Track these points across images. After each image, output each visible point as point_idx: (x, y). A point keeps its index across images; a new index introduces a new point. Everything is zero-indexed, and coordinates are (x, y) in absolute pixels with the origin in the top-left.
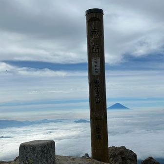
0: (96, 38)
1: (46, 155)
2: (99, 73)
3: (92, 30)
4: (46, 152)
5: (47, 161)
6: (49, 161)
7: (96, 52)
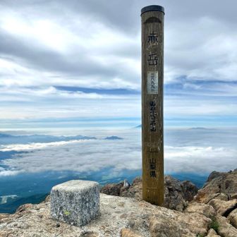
0: (153, 46)
1: (87, 204)
2: (156, 91)
3: (149, 35)
4: (87, 200)
5: (89, 212)
6: (92, 212)
7: (153, 64)
